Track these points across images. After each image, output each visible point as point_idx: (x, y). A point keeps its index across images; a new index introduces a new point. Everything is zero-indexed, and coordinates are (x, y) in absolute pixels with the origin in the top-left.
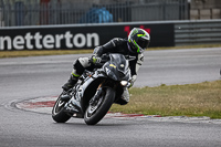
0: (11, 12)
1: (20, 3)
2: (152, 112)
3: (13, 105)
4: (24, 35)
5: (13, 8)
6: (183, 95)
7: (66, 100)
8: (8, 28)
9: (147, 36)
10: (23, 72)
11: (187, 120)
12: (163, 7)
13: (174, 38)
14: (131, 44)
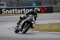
0: (9, 3)
1: (11, 1)
2: (47, 30)
3: (9, 29)
4: (12, 10)
5: (9, 2)
6: (56, 26)
7: (18, 27)
8: (8, 8)
9: (39, 10)
10: (12, 20)
11: (56, 33)
12: (50, 2)
13: (53, 10)
14: (35, 12)
